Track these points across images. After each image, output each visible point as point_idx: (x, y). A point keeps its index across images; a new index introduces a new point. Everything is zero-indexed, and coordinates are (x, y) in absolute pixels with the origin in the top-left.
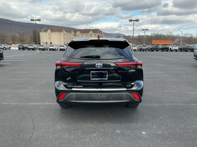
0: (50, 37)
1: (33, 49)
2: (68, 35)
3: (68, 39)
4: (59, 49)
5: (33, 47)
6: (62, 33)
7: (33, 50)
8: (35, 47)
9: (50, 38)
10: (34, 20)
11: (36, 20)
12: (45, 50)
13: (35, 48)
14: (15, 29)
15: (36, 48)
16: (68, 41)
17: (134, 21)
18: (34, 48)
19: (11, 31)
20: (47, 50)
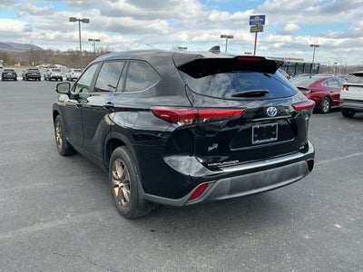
17: (79, 20)
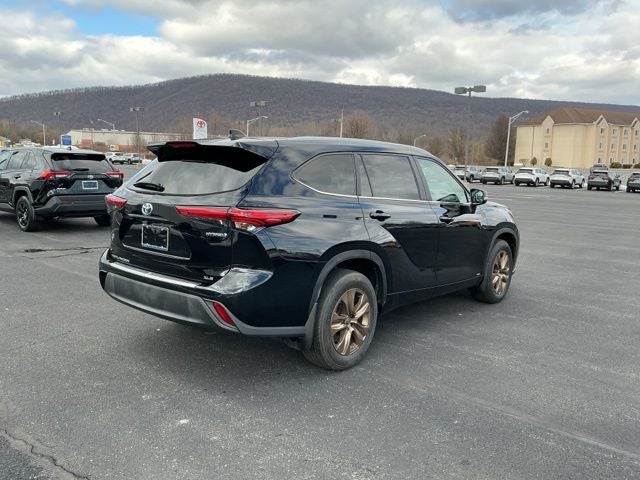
0: (548, 141)
1: (497, 182)
2: (617, 134)
3: (616, 148)
4: (585, 185)
5: (496, 176)
6: (593, 129)
7: (496, 184)
8: (503, 174)
9: (547, 145)
10: (465, 91)
11: (470, 90)
12: (535, 186)
13: (504, 177)
14: (458, 120)
15: (507, 178)
16: (612, 156)
18: (500, 178)
19: (445, 124)
20: (546, 185)
